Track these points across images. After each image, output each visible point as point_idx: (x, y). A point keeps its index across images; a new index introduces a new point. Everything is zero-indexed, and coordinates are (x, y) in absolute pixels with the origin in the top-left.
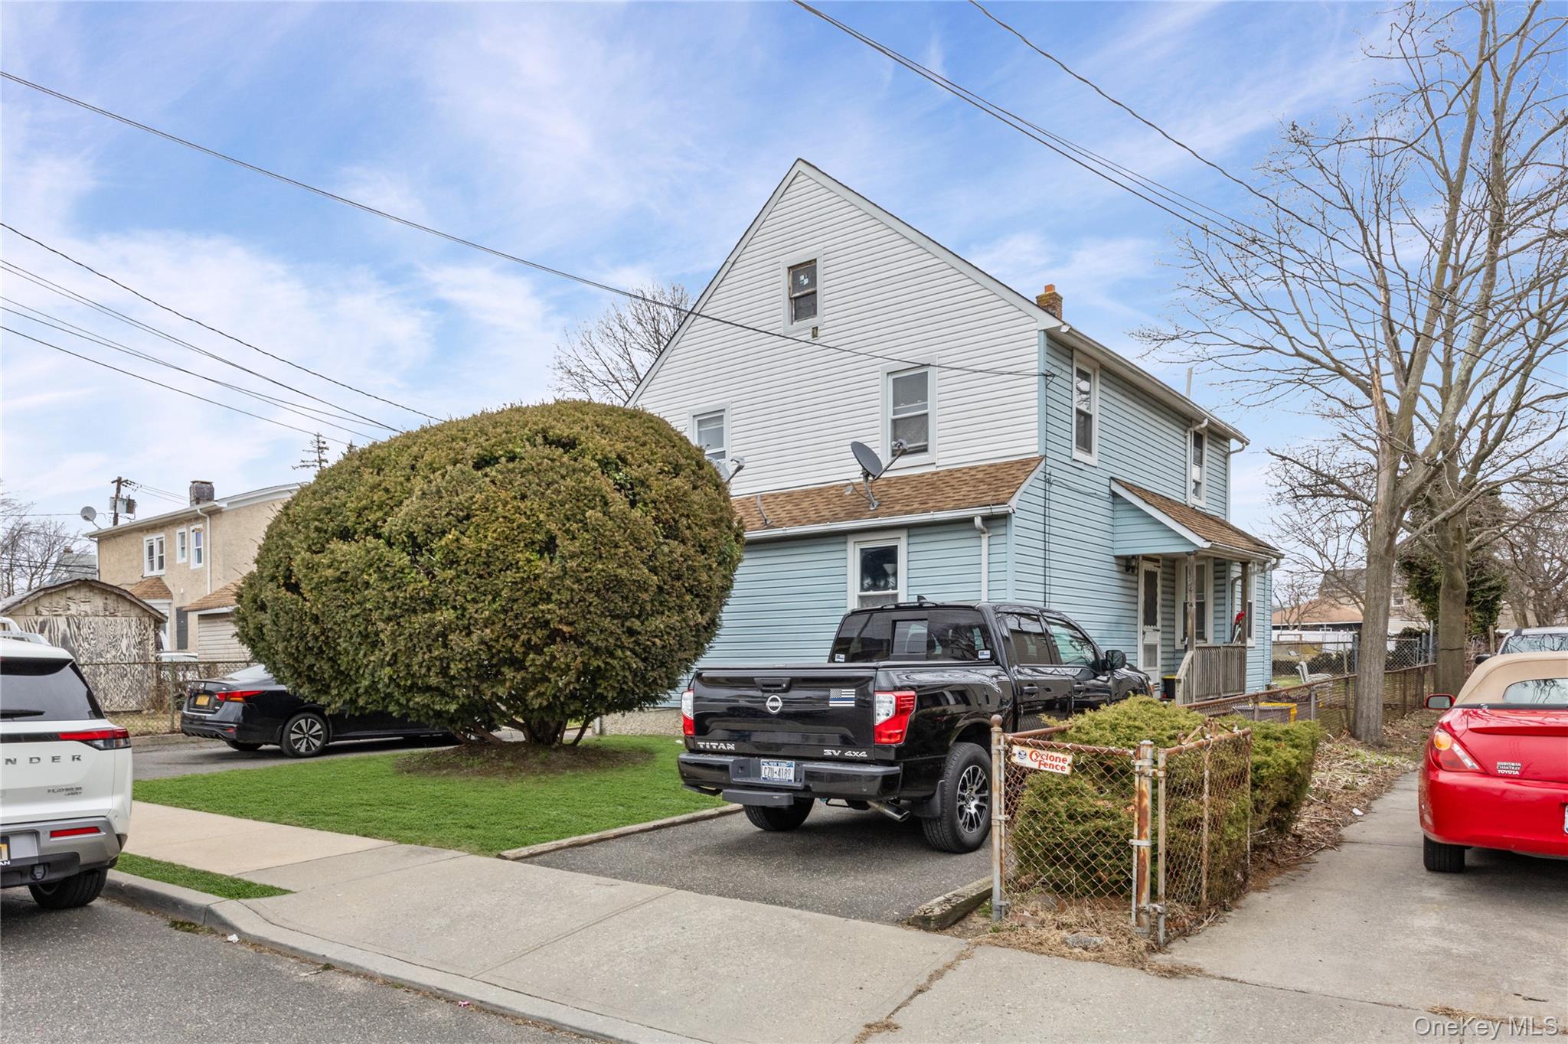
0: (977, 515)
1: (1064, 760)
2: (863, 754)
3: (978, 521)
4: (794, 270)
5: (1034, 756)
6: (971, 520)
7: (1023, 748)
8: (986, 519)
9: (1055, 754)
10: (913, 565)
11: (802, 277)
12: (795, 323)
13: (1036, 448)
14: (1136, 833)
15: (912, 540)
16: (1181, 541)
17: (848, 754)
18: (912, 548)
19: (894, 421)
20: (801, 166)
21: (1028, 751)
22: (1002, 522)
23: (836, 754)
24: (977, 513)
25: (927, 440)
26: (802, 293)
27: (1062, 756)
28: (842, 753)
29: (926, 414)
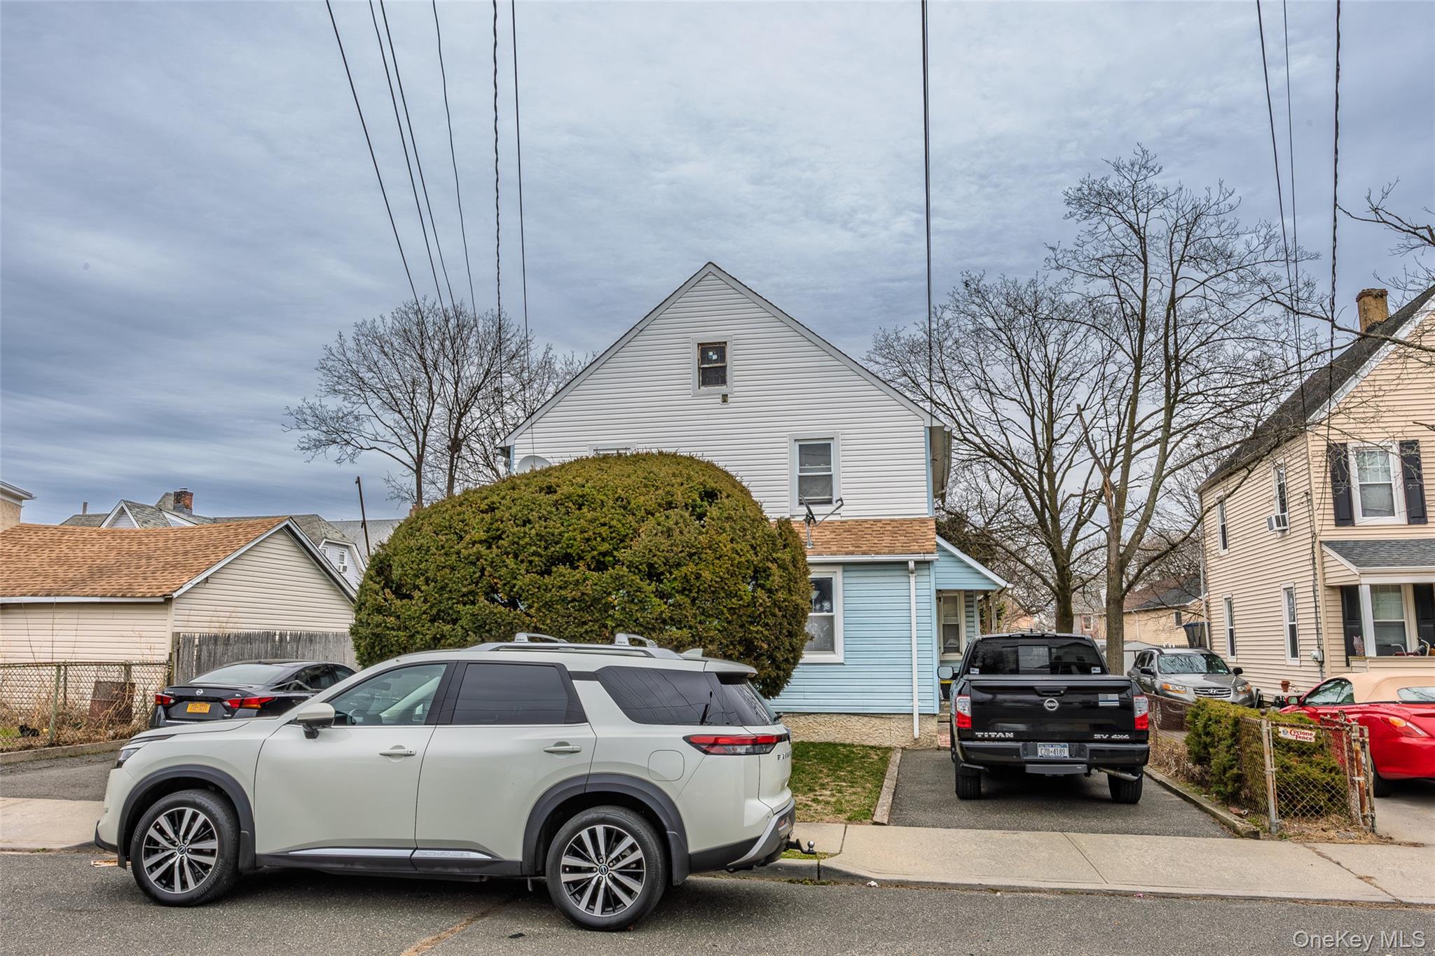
0: (911, 560)
1: (1311, 734)
2: (1126, 737)
3: (911, 565)
4: (704, 348)
5: (1293, 733)
6: (906, 563)
7: (1286, 728)
8: (916, 563)
9: (1306, 731)
10: (848, 594)
11: (711, 353)
12: (702, 388)
13: (926, 511)
14: (1356, 773)
15: (847, 574)
16: (987, 581)
17: (1114, 737)
18: (847, 581)
19: (800, 477)
20: (711, 268)
21: (1289, 730)
22: (926, 566)
23: (1105, 737)
24: (911, 559)
25: (831, 495)
26: (711, 365)
27: (1310, 732)
28: (1110, 737)
29: (831, 475)
